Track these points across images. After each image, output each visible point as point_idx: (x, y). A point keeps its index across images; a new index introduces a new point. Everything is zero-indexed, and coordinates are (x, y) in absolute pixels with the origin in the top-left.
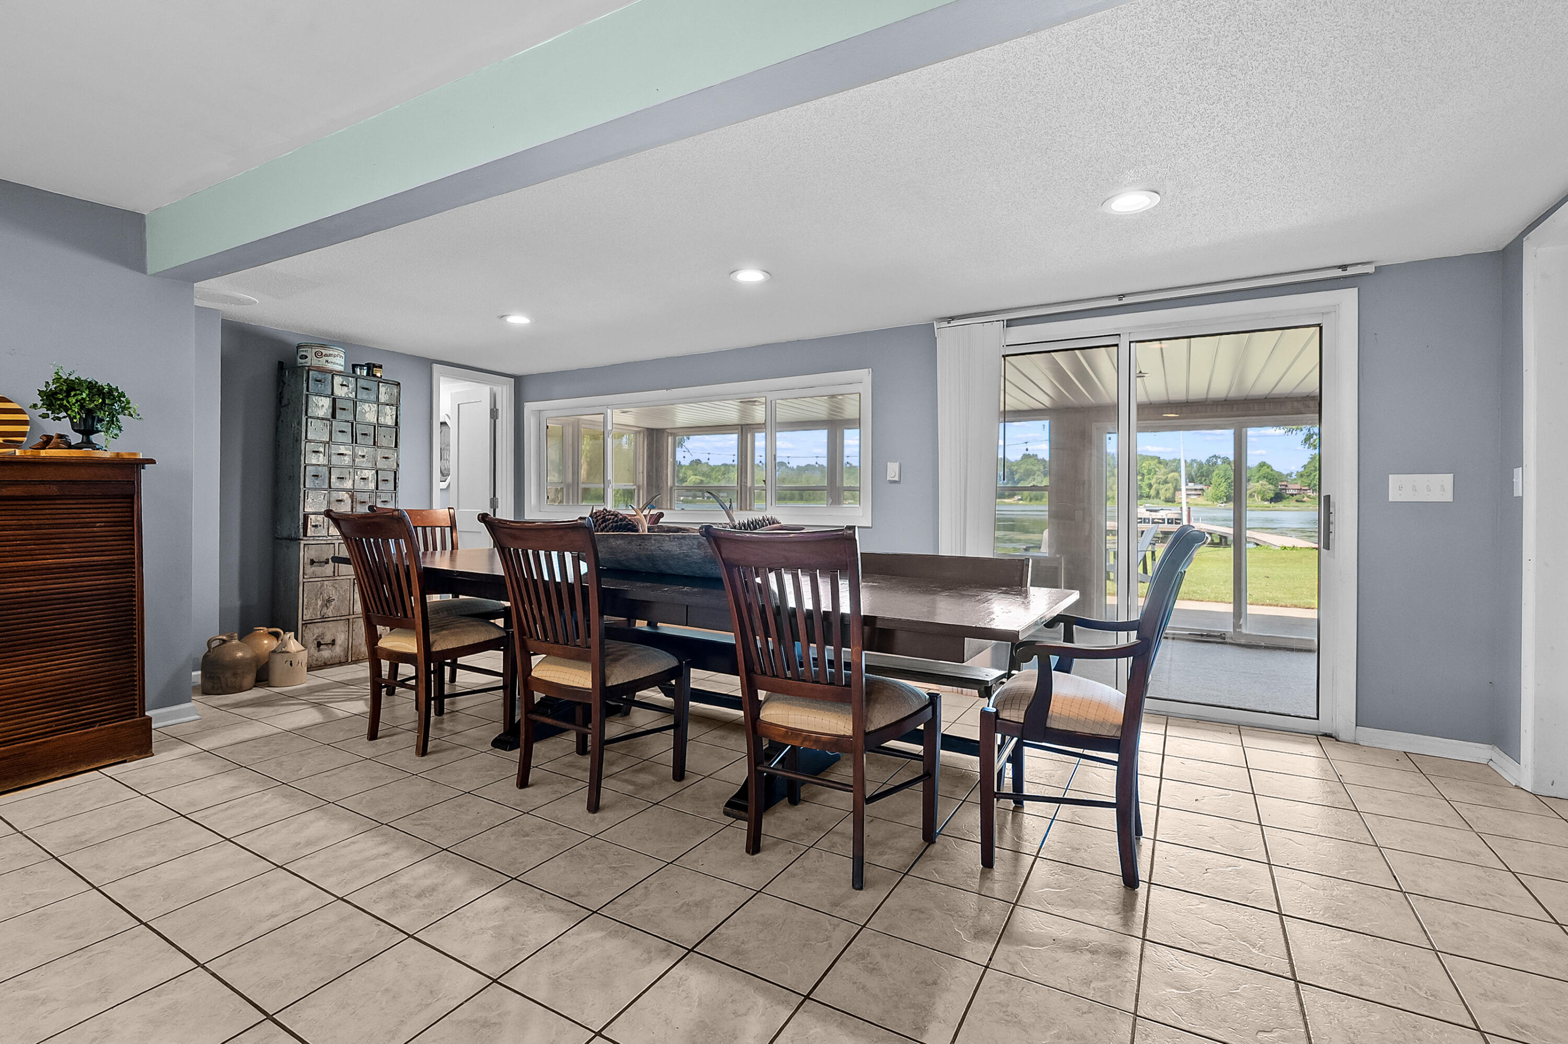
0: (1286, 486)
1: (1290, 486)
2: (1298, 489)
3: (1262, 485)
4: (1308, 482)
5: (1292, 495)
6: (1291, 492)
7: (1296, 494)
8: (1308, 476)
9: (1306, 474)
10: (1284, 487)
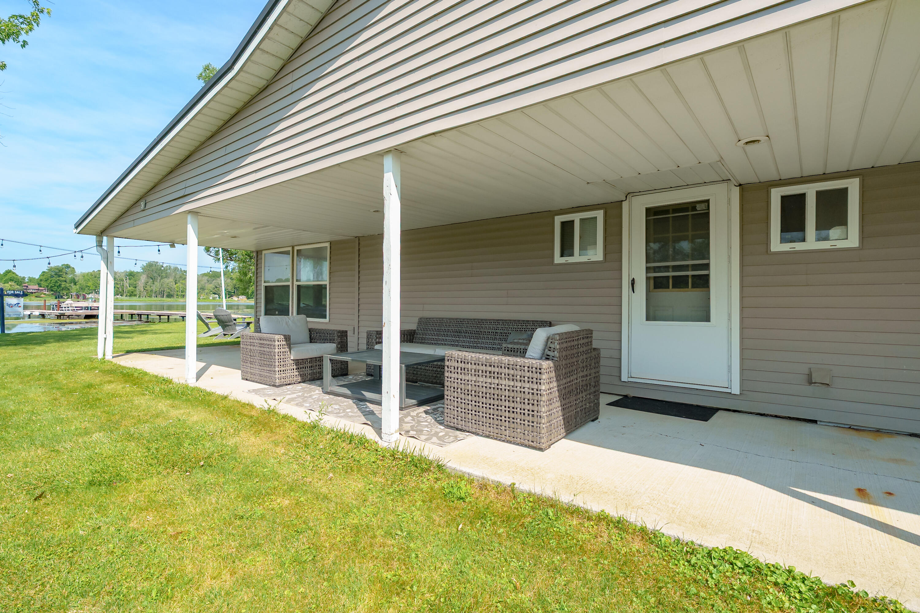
0: (27, 287)
1: (30, 287)
2: (36, 289)
3: (11, 286)
4: (46, 284)
5: (32, 293)
6: (31, 291)
7: (35, 293)
8: (46, 281)
9: (45, 279)
10: (25, 288)
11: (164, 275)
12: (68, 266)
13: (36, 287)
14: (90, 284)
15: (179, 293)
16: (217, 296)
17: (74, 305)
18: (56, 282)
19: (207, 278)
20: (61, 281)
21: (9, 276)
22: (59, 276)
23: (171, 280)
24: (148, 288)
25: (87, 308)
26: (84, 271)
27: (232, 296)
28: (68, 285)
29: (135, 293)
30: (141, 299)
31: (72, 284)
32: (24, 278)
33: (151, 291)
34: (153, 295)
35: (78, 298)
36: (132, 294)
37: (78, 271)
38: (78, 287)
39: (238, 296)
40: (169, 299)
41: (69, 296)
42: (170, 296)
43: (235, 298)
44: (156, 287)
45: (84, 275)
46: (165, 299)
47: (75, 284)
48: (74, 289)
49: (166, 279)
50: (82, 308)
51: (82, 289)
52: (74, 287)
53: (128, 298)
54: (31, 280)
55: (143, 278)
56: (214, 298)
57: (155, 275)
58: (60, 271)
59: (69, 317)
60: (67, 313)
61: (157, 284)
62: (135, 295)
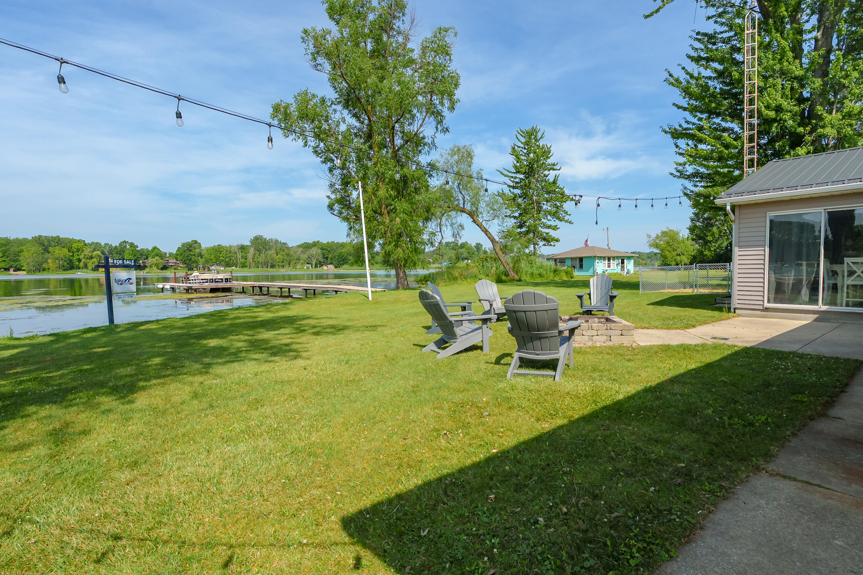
0: (168, 261)
1: (170, 261)
4: (181, 258)
5: (171, 266)
6: (170, 264)
7: (173, 266)
9: (180, 254)
10: (166, 261)
11: (267, 247)
12: (196, 242)
13: (174, 261)
14: (212, 257)
15: (280, 264)
16: (310, 265)
17: (200, 278)
18: (188, 256)
19: (301, 249)
20: (191, 255)
21: (156, 251)
22: (190, 251)
23: (273, 251)
24: (256, 259)
25: (212, 281)
26: (207, 246)
27: (322, 266)
28: (196, 259)
29: (246, 264)
30: (251, 270)
31: (199, 258)
32: (165, 254)
33: (259, 262)
34: (260, 266)
35: (204, 269)
36: (244, 266)
37: (203, 246)
38: (203, 260)
39: (327, 264)
40: (272, 270)
41: (198, 269)
42: (273, 266)
43: (325, 268)
44: (262, 258)
45: (207, 249)
46: (269, 269)
47: (202, 258)
48: (201, 261)
49: (269, 251)
50: (207, 281)
51: (207, 261)
52: (201, 260)
53: (241, 269)
54: (171, 254)
55: (252, 251)
56: (308, 268)
57: (261, 247)
58: (191, 246)
59: (196, 290)
60: (195, 286)
61: (262, 255)
62: (246, 267)
